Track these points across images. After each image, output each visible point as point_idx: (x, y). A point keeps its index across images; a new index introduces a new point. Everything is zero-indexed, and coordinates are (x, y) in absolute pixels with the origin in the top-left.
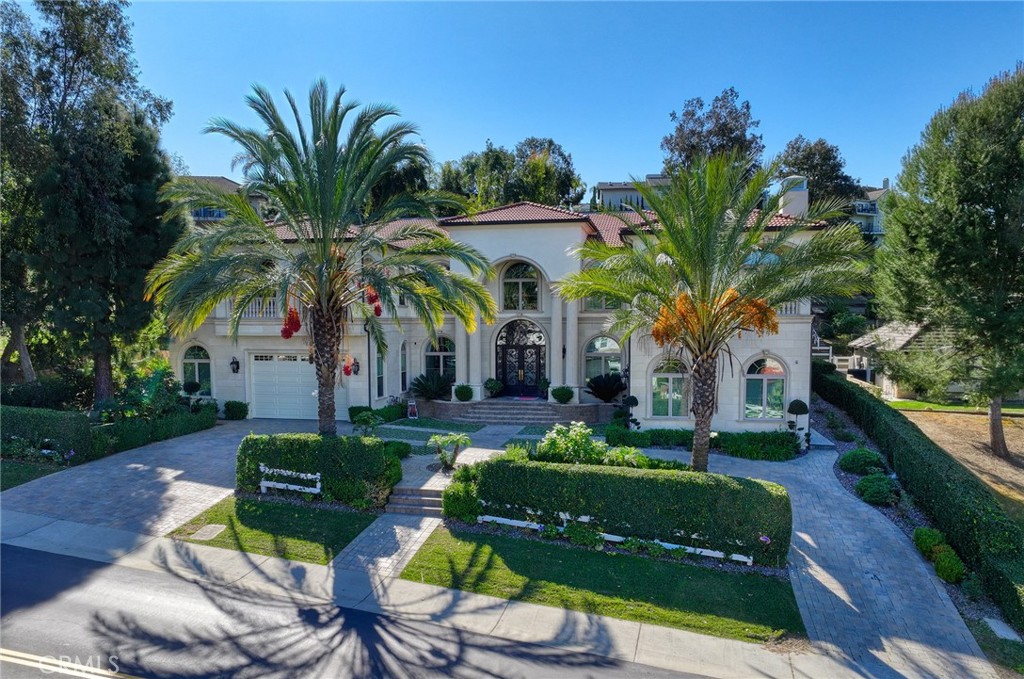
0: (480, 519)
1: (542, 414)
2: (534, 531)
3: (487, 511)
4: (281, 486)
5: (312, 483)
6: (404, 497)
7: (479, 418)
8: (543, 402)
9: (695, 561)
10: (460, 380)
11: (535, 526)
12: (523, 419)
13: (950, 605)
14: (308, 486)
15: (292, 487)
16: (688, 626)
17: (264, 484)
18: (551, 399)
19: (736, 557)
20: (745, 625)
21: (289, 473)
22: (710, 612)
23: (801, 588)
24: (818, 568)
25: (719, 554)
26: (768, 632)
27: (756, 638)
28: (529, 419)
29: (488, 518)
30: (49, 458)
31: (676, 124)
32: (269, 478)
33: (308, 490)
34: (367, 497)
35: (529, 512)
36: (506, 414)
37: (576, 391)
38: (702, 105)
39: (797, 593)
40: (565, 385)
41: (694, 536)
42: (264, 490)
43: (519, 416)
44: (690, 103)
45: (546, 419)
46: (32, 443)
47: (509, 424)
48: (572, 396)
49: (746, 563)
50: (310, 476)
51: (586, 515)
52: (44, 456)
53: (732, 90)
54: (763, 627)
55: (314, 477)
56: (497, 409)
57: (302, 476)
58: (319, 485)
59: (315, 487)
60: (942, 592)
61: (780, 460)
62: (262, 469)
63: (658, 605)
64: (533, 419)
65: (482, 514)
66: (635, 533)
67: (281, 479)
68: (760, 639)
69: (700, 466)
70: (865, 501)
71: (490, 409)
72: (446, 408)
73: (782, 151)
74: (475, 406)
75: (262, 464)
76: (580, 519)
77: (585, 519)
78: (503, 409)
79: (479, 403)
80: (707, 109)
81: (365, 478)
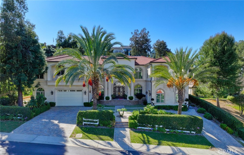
0: (138, 128)
1: (127, 103)
2: (150, 130)
3: (140, 126)
4: (88, 123)
5: (97, 122)
6: (118, 124)
7: (112, 104)
8: (126, 100)
9: (185, 134)
10: (106, 95)
11: (150, 129)
12: (123, 104)
13: (233, 138)
14: (95, 123)
15: (91, 123)
16: (194, 147)
17: (84, 123)
18: (128, 99)
19: (192, 132)
20: (204, 146)
21: (91, 120)
22: (196, 144)
23: (207, 138)
24: (207, 133)
25: (189, 132)
26: (208, 147)
27: (207, 148)
28: (124, 104)
29: (140, 128)
30: (21, 120)
31: (132, 35)
32: (85, 121)
33: (95, 124)
34: (111, 124)
35: (149, 125)
36: (118, 103)
37: (134, 97)
38: (138, 31)
39: (207, 139)
40: (131, 96)
41: (184, 128)
42: (83, 124)
43: (122, 103)
44: (135, 30)
45: (128, 104)
46: (15, 116)
47: (120, 105)
48: (133, 98)
49: (194, 133)
50: (96, 120)
51: (161, 125)
52: (19, 119)
53: (145, 28)
54: (207, 146)
55: (97, 120)
56: (116, 102)
57: (94, 120)
58: (98, 122)
59: (97, 123)
60: (230, 136)
61: (185, 111)
62: (84, 119)
63: (186, 143)
64: (125, 104)
65: (138, 127)
66: (172, 129)
67: (88, 121)
68: (208, 148)
69: (180, 114)
70: (207, 119)
71: (114, 102)
72: (104, 102)
73: (155, 43)
74: (110, 101)
75: (83, 118)
76: (160, 126)
77: (161, 126)
78: (117, 102)
79: (111, 101)
80: (139, 32)
81: (110, 120)
